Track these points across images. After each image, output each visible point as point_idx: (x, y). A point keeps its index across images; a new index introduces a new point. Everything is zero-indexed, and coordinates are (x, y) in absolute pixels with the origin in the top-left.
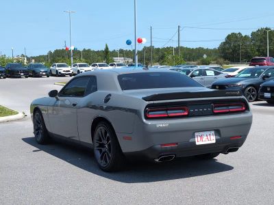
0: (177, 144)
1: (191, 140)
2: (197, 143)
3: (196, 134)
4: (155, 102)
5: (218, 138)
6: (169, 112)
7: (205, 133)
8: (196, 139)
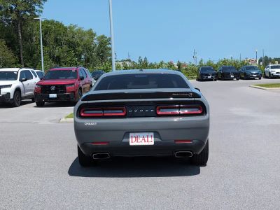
0: (108, 142)
1: (125, 140)
2: (131, 144)
3: (131, 134)
4: (90, 102)
5: (158, 140)
6: (105, 111)
7: (141, 134)
8: (130, 139)
